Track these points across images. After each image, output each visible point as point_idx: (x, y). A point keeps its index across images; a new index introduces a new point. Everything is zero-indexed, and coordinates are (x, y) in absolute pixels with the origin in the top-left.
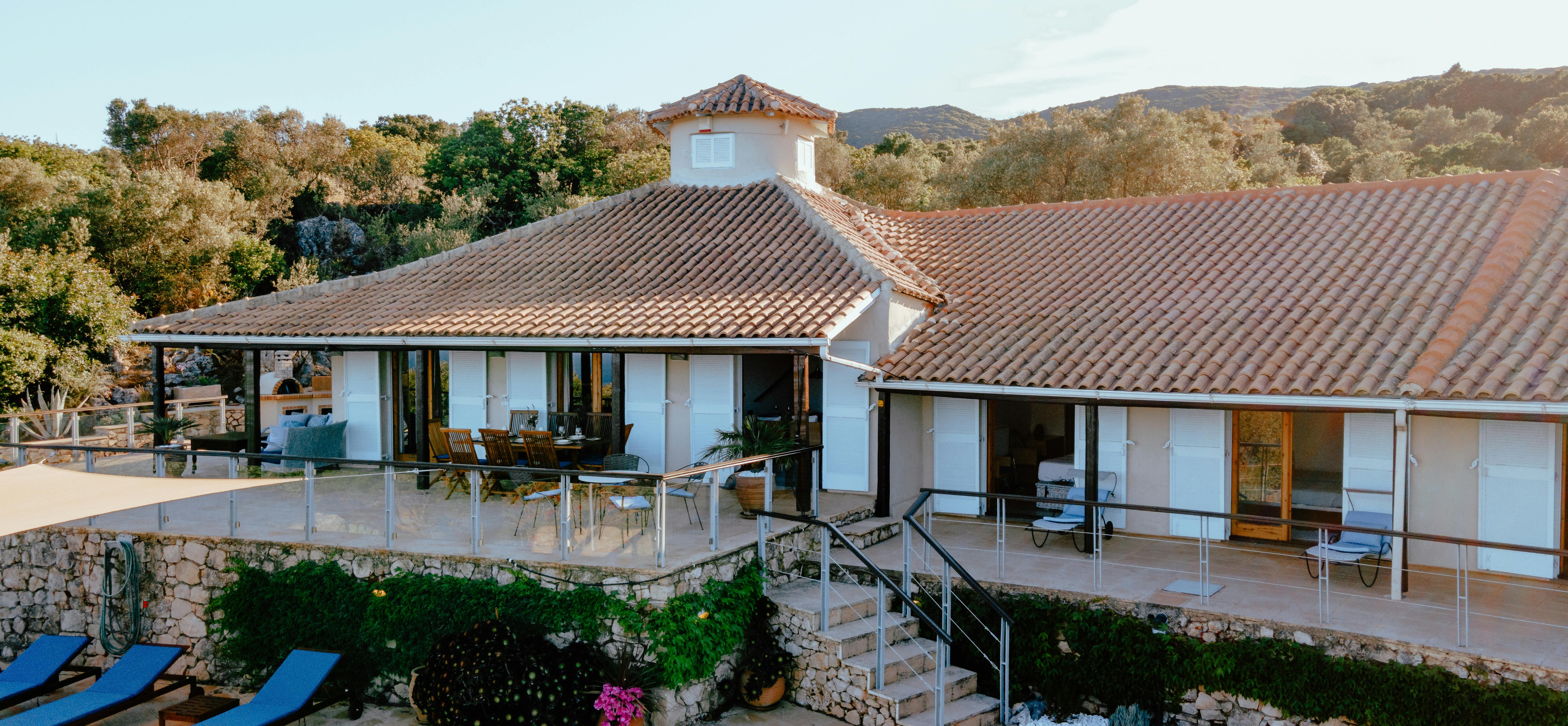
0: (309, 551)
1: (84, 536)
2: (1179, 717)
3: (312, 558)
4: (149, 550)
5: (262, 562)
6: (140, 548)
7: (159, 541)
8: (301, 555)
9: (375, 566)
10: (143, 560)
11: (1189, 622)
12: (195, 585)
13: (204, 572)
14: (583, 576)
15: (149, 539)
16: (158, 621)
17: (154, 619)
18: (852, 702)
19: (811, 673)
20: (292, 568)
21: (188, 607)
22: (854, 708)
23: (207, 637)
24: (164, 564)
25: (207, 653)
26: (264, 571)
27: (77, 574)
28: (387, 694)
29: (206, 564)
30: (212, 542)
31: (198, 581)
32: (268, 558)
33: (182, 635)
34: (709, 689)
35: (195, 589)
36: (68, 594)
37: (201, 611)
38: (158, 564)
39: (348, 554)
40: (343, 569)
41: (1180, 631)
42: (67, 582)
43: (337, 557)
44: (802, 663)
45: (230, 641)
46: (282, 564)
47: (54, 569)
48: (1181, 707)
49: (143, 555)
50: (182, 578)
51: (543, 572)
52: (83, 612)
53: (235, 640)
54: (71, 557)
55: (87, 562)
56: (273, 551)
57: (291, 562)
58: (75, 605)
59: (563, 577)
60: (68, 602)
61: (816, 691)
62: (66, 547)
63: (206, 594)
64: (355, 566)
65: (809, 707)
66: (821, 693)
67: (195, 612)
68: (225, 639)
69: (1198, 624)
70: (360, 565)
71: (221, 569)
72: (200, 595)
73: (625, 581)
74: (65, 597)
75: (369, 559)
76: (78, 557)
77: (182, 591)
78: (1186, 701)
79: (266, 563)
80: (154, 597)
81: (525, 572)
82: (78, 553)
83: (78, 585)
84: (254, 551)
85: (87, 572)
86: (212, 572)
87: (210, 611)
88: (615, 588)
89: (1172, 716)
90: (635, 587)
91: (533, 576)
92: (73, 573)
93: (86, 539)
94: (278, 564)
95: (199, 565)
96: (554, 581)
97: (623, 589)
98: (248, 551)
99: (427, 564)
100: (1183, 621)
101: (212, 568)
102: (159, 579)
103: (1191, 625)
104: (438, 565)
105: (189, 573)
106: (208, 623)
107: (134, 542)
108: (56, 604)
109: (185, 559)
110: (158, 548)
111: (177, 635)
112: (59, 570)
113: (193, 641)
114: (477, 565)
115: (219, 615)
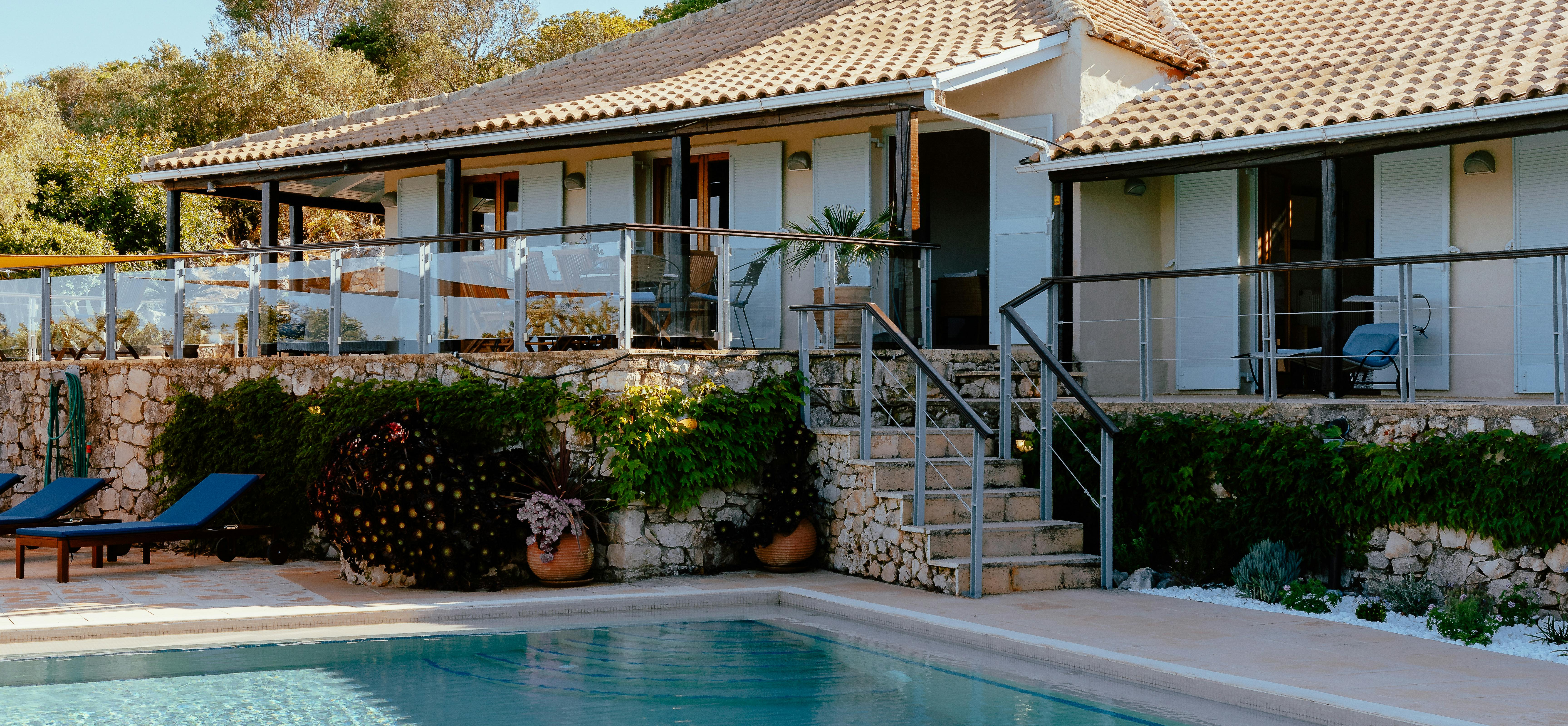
0: (249, 367)
1: (36, 372)
2: (1364, 575)
3: (252, 377)
4: (95, 383)
5: (201, 387)
6: (86, 381)
7: (105, 372)
8: (241, 372)
9: (315, 378)
10: (89, 397)
11: (1377, 425)
12: (138, 423)
13: (146, 406)
14: (533, 367)
15: (95, 369)
16: (103, 471)
17: (99, 469)
18: (888, 551)
19: (849, 522)
20: (232, 390)
21: (131, 452)
22: (892, 560)
23: (148, 488)
24: (108, 400)
25: (148, 509)
26: (203, 398)
27: (29, 421)
28: (324, 546)
29: (148, 395)
30: (155, 366)
31: (140, 418)
32: (209, 381)
33: (125, 488)
34: (704, 535)
35: (137, 427)
36: (20, 445)
37: (142, 453)
38: (103, 400)
39: (288, 365)
40: (281, 385)
41: (1365, 441)
42: (20, 430)
43: (276, 371)
44: (840, 509)
45: (170, 490)
46: (221, 387)
47: (8, 416)
48: (1366, 559)
49: (90, 390)
50: (126, 415)
51: (491, 367)
52: (34, 467)
53: (175, 488)
54: (24, 400)
55: (38, 404)
56: (213, 372)
57: (230, 383)
58: (26, 459)
59: (512, 371)
60: (20, 456)
61: (854, 546)
62: (20, 389)
63: (147, 434)
64: (294, 381)
65: (846, 572)
66: (859, 548)
67: (137, 458)
68: (165, 488)
69: (1388, 427)
70: (299, 380)
71: (162, 399)
72: (142, 435)
73: (580, 369)
74: (17, 450)
75: (308, 370)
76: (30, 399)
77: (125, 432)
78: (1373, 549)
79: (206, 387)
80: (99, 442)
81: (472, 369)
82: (30, 395)
83: (29, 434)
84: (194, 372)
85: (38, 418)
86: (154, 404)
87: (150, 456)
88: (568, 379)
89: (1356, 574)
90: (592, 376)
91: (480, 373)
92: (25, 420)
93: (38, 377)
94: (218, 387)
95: (142, 397)
96: (503, 377)
97: (578, 380)
98: (188, 373)
99: (369, 370)
100: (1368, 424)
101: (154, 400)
102: (104, 420)
103: (1379, 430)
104: (380, 370)
105: (131, 409)
106: (149, 471)
107: (81, 375)
108: (9, 460)
109: (129, 391)
110: (103, 379)
111: (120, 488)
112: (13, 417)
113: (136, 494)
114: (420, 366)
115: (159, 458)
